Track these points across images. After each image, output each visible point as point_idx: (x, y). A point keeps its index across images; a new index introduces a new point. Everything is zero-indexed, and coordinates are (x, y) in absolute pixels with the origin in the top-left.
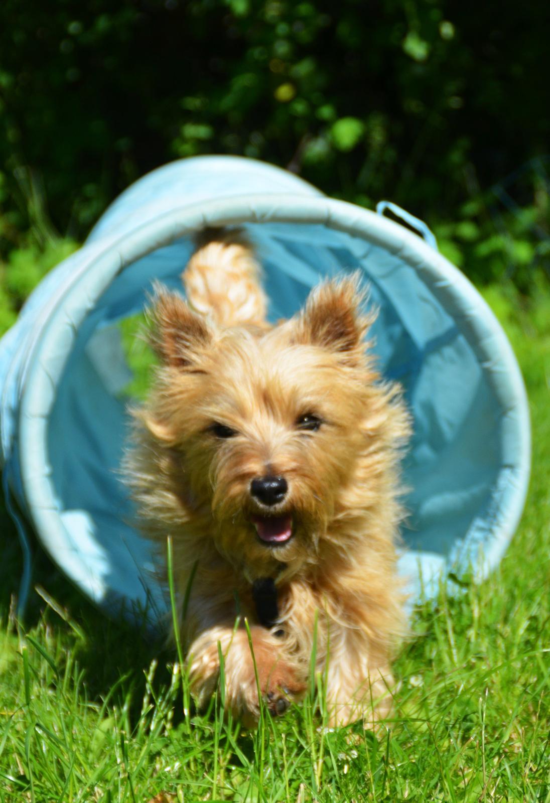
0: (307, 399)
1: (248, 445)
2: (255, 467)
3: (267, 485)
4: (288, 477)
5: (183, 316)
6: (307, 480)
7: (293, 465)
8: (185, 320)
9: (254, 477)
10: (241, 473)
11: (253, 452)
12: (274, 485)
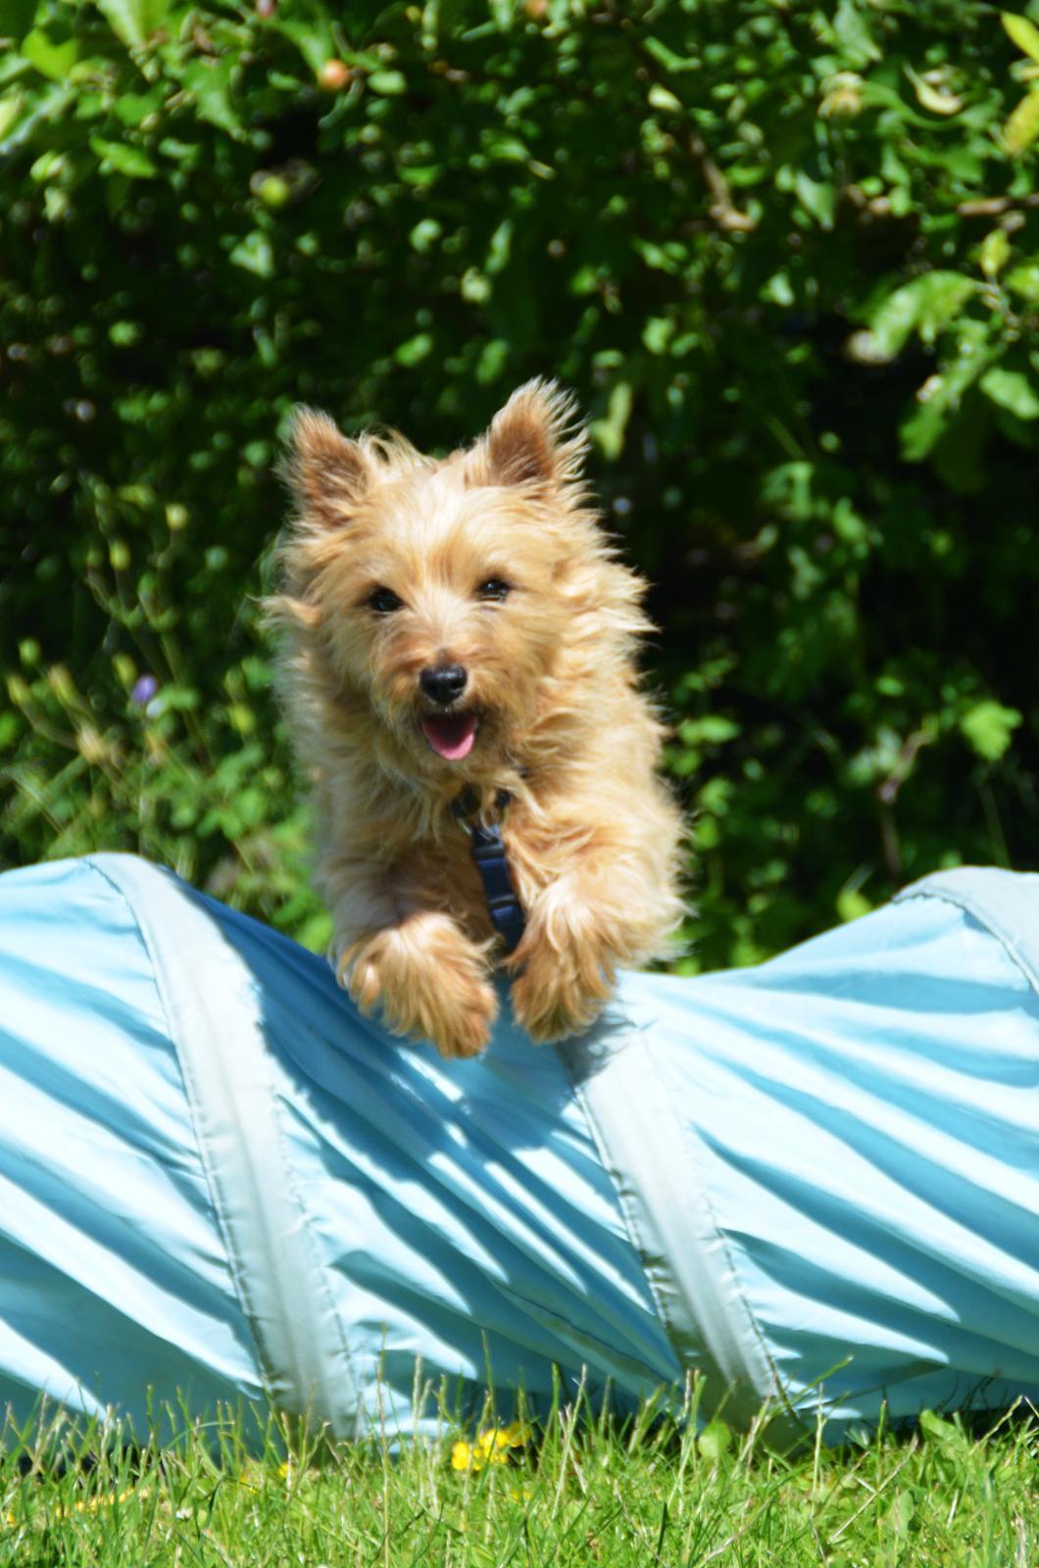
0: (494, 559)
1: (416, 623)
2: (426, 652)
3: (440, 675)
4: (467, 665)
5: (329, 443)
6: (494, 665)
7: (474, 647)
8: (331, 449)
9: (424, 666)
10: (409, 660)
11: (422, 631)
12: (450, 675)
